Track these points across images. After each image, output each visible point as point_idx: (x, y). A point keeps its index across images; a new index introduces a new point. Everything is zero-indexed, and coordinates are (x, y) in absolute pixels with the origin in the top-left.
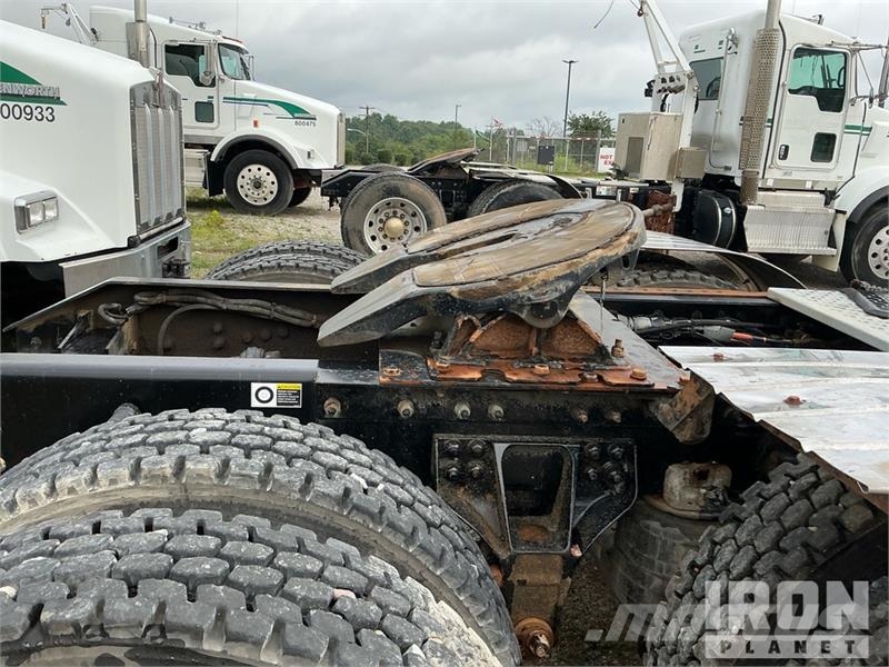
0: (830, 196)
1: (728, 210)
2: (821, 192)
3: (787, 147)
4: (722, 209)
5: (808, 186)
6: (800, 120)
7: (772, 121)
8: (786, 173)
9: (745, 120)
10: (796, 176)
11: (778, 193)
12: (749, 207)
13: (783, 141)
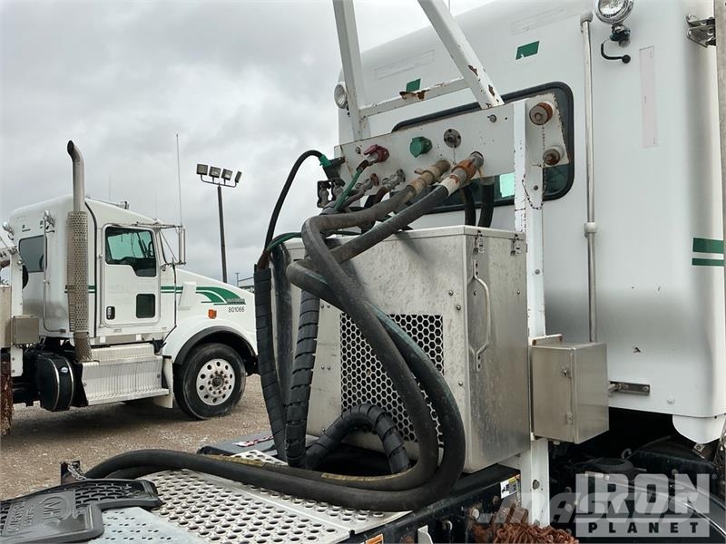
0: (158, 345)
1: (64, 370)
2: (151, 342)
3: (113, 309)
4: (59, 370)
5: (139, 338)
6: (120, 286)
7: (95, 287)
8: (116, 331)
9: (69, 289)
10: (125, 332)
11: (112, 348)
12: (84, 364)
13: (107, 303)
